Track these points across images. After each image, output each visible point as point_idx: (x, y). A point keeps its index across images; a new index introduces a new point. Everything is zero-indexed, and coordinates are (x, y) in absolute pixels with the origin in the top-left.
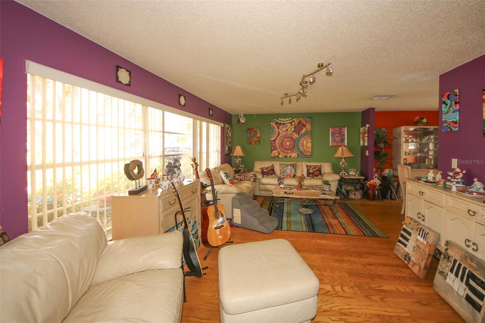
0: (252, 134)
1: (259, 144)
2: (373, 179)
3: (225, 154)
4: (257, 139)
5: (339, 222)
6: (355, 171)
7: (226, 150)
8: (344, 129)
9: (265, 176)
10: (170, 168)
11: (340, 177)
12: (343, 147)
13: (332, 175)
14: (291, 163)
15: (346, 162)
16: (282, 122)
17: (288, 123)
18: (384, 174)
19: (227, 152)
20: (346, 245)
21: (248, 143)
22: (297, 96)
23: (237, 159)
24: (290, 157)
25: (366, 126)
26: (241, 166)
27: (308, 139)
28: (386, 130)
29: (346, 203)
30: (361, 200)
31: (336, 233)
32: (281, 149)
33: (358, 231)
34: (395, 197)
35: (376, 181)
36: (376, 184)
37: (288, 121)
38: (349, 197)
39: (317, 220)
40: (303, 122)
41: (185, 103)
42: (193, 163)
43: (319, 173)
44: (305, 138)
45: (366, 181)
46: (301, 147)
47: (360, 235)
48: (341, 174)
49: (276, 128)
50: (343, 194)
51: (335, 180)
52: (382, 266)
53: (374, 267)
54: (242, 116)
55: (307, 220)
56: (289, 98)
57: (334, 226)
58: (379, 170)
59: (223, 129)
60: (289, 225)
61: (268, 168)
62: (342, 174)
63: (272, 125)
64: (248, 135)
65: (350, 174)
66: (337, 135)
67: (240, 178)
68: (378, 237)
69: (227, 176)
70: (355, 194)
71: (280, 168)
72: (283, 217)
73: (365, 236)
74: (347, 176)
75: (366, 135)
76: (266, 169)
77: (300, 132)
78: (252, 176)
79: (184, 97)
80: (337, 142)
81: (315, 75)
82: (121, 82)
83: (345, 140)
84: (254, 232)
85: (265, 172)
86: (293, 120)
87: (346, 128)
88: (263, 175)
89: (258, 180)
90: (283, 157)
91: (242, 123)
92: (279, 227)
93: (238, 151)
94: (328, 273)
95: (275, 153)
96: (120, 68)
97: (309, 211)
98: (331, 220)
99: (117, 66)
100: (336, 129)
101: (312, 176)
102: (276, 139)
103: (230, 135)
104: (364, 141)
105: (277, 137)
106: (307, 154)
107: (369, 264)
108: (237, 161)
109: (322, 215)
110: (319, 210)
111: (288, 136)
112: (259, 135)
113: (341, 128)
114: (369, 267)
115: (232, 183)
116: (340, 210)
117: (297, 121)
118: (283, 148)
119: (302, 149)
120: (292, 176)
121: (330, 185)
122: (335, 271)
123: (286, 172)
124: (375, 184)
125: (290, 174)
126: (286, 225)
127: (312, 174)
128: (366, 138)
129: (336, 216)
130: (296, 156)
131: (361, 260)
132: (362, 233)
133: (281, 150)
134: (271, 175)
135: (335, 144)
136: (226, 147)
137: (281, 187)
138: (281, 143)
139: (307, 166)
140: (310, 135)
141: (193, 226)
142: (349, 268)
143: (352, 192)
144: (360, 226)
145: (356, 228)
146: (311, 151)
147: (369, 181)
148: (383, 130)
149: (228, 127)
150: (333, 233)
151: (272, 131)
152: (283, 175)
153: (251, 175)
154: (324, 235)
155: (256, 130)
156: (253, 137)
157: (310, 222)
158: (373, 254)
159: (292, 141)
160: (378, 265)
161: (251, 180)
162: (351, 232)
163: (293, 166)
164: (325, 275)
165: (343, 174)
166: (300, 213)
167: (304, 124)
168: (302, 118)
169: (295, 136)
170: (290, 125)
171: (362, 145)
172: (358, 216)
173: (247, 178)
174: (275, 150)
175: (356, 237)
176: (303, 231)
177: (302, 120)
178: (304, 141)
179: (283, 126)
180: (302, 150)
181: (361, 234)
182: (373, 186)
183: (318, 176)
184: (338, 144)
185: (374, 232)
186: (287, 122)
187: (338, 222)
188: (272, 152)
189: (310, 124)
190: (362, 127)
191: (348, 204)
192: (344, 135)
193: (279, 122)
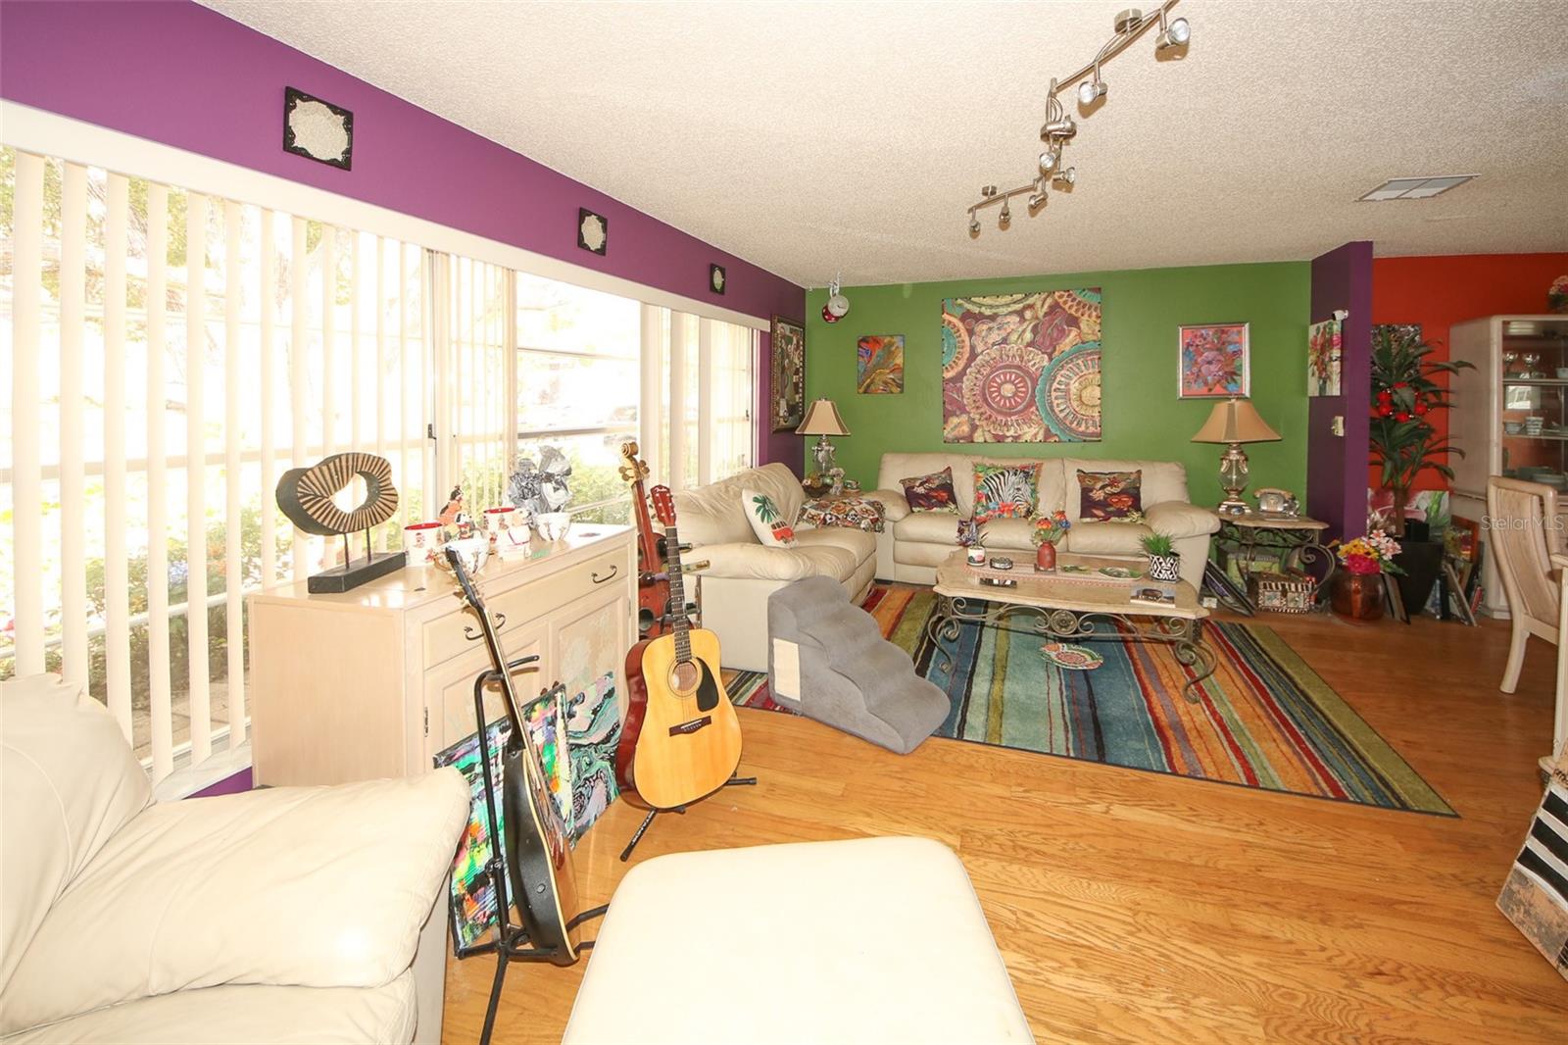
0: (874, 357)
1: (902, 392)
2: (1361, 531)
3: (775, 427)
4: (892, 376)
5: (1214, 719)
6: (1283, 497)
7: (781, 414)
8: (1240, 332)
9: (918, 509)
10: (524, 484)
11: (1218, 521)
12: (1233, 401)
13: (1184, 514)
14: (1018, 464)
15: (1246, 459)
16: (988, 312)
17: (1010, 313)
18: (1412, 512)
19: (782, 422)
20: (1250, 845)
21: (861, 391)
22: (1032, 193)
23: (819, 444)
24: (1016, 438)
25: (1334, 318)
26: (832, 471)
27: (1085, 372)
28: (1421, 334)
29: (1244, 628)
30: (1313, 617)
31: (1203, 776)
32: (982, 410)
33: (1309, 770)
34: (1465, 612)
35: (1383, 545)
36: (1380, 556)
37: (1008, 305)
38: (1257, 604)
39: (1120, 701)
40: (1066, 307)
41: (605, 242)
42: (628, 464)
43: (1130, 503)
44: (1075, 368)
45: (1336, 542)
46: (1060, 401)
47: (1315, 791)
48: (1223, 509)
49: (962, 331)
50: (1230, 587)
51: (1196, 533)
52: (1442, 986)
53: (1398, 990)
54: (837, 291)
55: (1073, 702)
56: (1002, 204)
57: (1192, 735)
58: (1391, 497)
59: (768, 342)
60: (993, 720)
61: (928, 480)
62: (1230, 507)
63: (950, 322)
64: (861, 360)
65: (1264, 507)
66: (1206, 354)
67: (822, 517)
68: (1404, 807)
69: (765, 511)
70: (1284, 593)
71: (976, 481)
72: (976, 679)
73: (1340, 797)
74: (1250, 518)
75: (1336, 353)
76: (921, 484)
77: (1057, 348)
78: (867, 511)
79: (602, 219)
80: (1206, 383)
81: (1106, 70)
82: (303, 153)
83: (1240, 375)
84: (849, 739)
85: (921, 496)
86: (1030, 301)
87: (1247, 325)
88: (911, 508)
89: (888, 526)
90: (989, 441)
91: (837, 318)
92: (953, 728)
93: (822, 420)
94: (1160, 1005)
95: (958, 425)
96: (304, 100)
97: (1086, 659)
98: (1181, 707)
99: (288, 89)
100: (1203, 332)
101: (1103, 514)
102: (963, 373)
103: (796, 361)
104: (1325, 380)
105: (968, 365)
106: (1082, 428)
107: (1370, 968)
108: (821, 455)
109: (1140, 680)
110: (1127, 656)
111: (1008, 363)
112: (899, 360)
113: (1225, 327)
114: (1368, 986)
115: (782, 537)
116: (1222, 659)
117: (1046, 306)
118: (989, 405)
119: (1061, 411)
120: (1023, 511)
121: (1177, 555)
122: (1196, 996)
123: (999, 495)
124: (1375, 555)
125: (1011, 505)
126: (983, 718)
127: (1103, 505)
128: (1336, 366)
129: (1200, 690)
130: (1040, 437)
131: (1327, 936)
132: (1324, 785)
133: (982, 414)
134: (940, 507)
135: (1198, 389)
136: (778, 403)
137: (971, 559)
138: (984, 389)
139: (1082, 475)
140: (1096, 357)
141: (595, 712)
142: (1265, 982)
143: (1273, 584)
144: (1315, 745)
145: (1295, 753)
146: (1097, 420)
147: (1347, 543)
148: (1409, 332)
149: (788, 333)
150: (1186, 772)
151: (949, 344)
152: (988, 509)
153: (864, 505)
154: (1143, 781)
155: (890, 341)
156: (877, 366)
157: (1087, 710)
158: (1388, 905)
159: (1023, 381)
160: (1420, 980)
161: (862, 526)
162: (1271, 771)
163: (1026, 473)
164: (1142, 1015)
165: (1234, 510)
166: (1047, 664)
167: (1071, 315)
168: (1067, 294)
169: (1037, 361)
170: (1018, 319)
171: (1317, 394)
172: (1302, 692)
173: (847, 515)
174: (958, 413)
175: (1299, 802)
176: (1051, 754)
177: (1065, 298)
178: (1070, 378)
179: (991, 325)
180: (1062, 415)
181: (1322, 790)
182: (1368, 566)
183: (1126, 516)
184: (1210, 390)
185: (1381, 778)
186: (1005, 310)
187: (1211, 718)
188: (945, 422)
189: (1094, 314)
190: (1312, 323)
191: (1254, 635)
192: (1238, 353)
193: (976, 310)
